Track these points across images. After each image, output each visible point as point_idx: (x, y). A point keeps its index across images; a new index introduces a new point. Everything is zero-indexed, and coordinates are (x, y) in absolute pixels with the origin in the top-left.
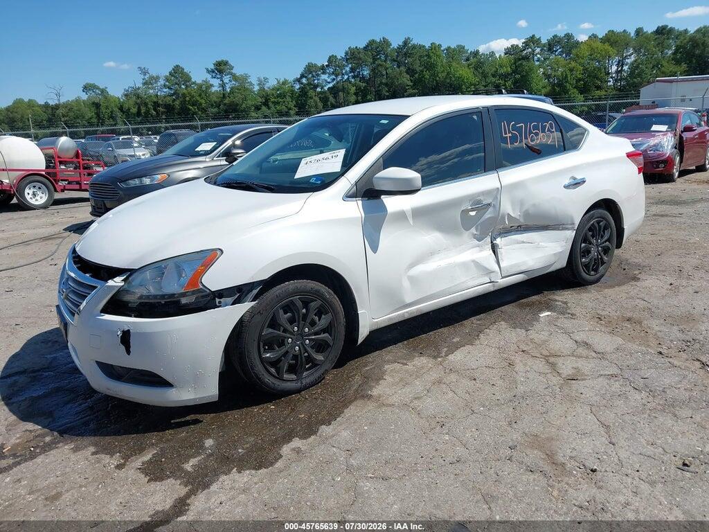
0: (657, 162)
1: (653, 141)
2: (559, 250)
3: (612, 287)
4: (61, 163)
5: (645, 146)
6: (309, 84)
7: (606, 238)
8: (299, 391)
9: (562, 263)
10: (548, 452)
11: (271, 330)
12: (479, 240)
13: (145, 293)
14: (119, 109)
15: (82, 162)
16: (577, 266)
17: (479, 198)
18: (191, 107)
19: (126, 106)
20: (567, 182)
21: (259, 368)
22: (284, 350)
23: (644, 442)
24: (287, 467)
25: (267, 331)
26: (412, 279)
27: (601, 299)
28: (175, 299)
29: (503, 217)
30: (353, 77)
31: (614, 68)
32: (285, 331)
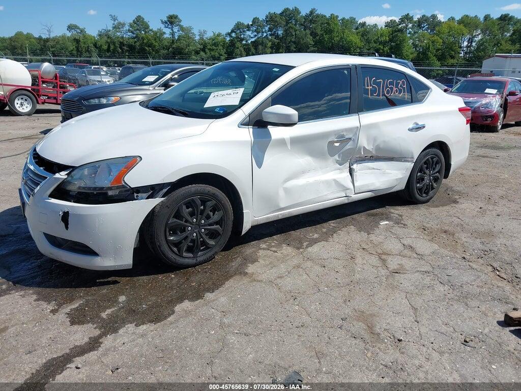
0: (487, 116)
1: (484, 101)
2: (400, 176)
3: (437, 206)
4: (44, 82)
5: (479, 104)
6: (237, 38)
7: (436, 170)
8: (194, 266)
9: (402, 186)
10: (369, 325)
11: (175, 220)
12: (340, 165)
13: (82, 185)
14: (94, 45)
15: (59, 83)
16: (413, 190)
17: (342, 133)
18: (147, 48)
19: (99, 44)
20: (411, 126)
21: (165, 248)
22: (184, 235)
23: (440, 322)
24: (177, 321)
25: (172, 220)
26: (286, 190)
27: (428, 215)
28: (103, 191)
29: (360, 149)
30: (271, 35)
31: (466, 43)
32: (186, 221)
